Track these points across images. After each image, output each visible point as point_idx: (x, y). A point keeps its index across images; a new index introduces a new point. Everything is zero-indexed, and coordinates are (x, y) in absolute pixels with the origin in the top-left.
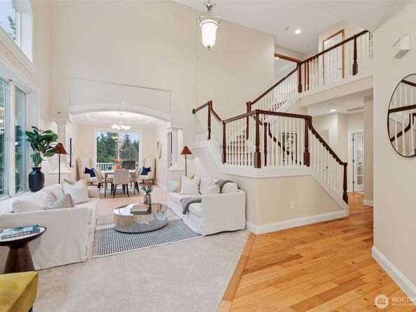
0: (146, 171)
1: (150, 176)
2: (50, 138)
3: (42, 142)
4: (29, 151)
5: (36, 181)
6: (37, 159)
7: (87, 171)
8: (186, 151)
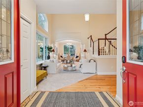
0: (77, 57)
1: (78, 58)
2: (51, 48)
3: (50, 49)
4: (47, 51)
5: (49, 58)
6: (49, 53)
7: (61, 57)
8: (85, 51)
